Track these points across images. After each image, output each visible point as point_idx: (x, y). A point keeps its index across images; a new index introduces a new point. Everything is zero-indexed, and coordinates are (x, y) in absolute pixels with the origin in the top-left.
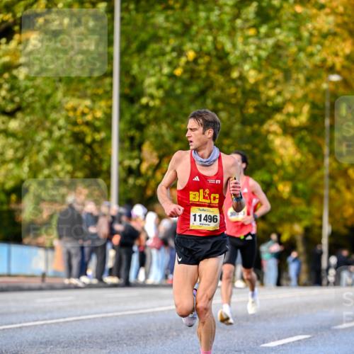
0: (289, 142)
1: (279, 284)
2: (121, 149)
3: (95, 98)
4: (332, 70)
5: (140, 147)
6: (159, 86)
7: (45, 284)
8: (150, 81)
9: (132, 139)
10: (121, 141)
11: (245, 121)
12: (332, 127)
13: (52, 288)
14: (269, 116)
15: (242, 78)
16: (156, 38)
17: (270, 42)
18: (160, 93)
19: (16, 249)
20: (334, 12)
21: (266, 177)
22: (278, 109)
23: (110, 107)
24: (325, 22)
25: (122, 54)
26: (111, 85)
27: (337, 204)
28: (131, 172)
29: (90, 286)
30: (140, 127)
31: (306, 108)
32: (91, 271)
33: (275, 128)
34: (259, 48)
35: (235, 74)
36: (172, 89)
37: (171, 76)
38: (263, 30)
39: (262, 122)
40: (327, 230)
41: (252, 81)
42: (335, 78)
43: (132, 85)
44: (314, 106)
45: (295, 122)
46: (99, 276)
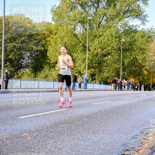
0: (146, 71)
1: (145, 90)
2: (122, 71)
3: (118, 65)
4: (152, 61)
5: (125, 71)
6: (127, 63)
7: (111, 90)
8: (126, 62)
9: (124, 70)
10: (122, 70)
11: (140, 68)
12: (152, 69)
13: (112, 91)
14: (143, 68)
15: (139, 62)
16: (127, 56)
17: (143, 57)
18: (127, 64)
19: (107, 86)
20: (153, 53)
21: (143, 76)
22: (145, 67)
23: (120, 66)
24: (151, 54)
25: (122, 58)
26: (120, 63)
27: (153, 80)
28: (123, 74)
29: (117, 90)
30: (125, 69)
31: (149, 67)
32: (117, 88)
33: (144, 69)
34: (141, 57)
35: (138, 61)
36: (129, 63)
37: (129, 61)
38: (142, 55)
39: (142, 69)
40: (151, 84)
41: (141, 62)
42: (153, 62)
43: (124, 63)
44: (150, 66)
45: (147, 69)
46: (119, 89)
